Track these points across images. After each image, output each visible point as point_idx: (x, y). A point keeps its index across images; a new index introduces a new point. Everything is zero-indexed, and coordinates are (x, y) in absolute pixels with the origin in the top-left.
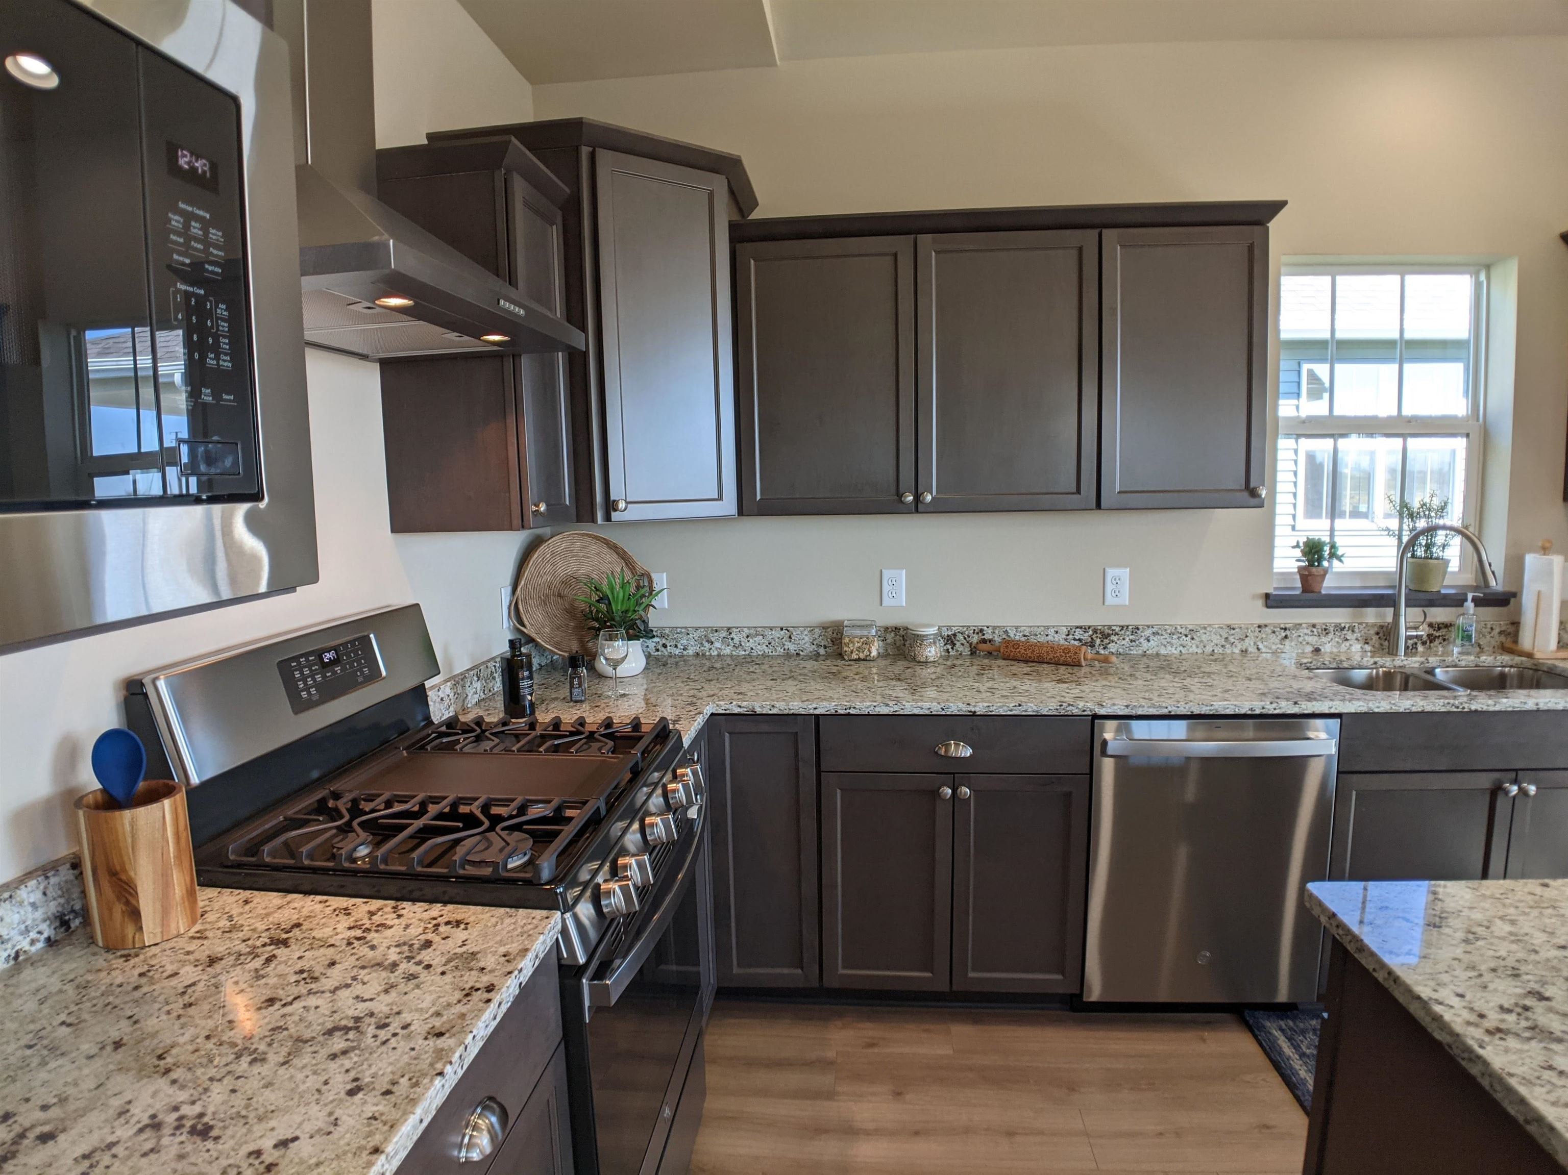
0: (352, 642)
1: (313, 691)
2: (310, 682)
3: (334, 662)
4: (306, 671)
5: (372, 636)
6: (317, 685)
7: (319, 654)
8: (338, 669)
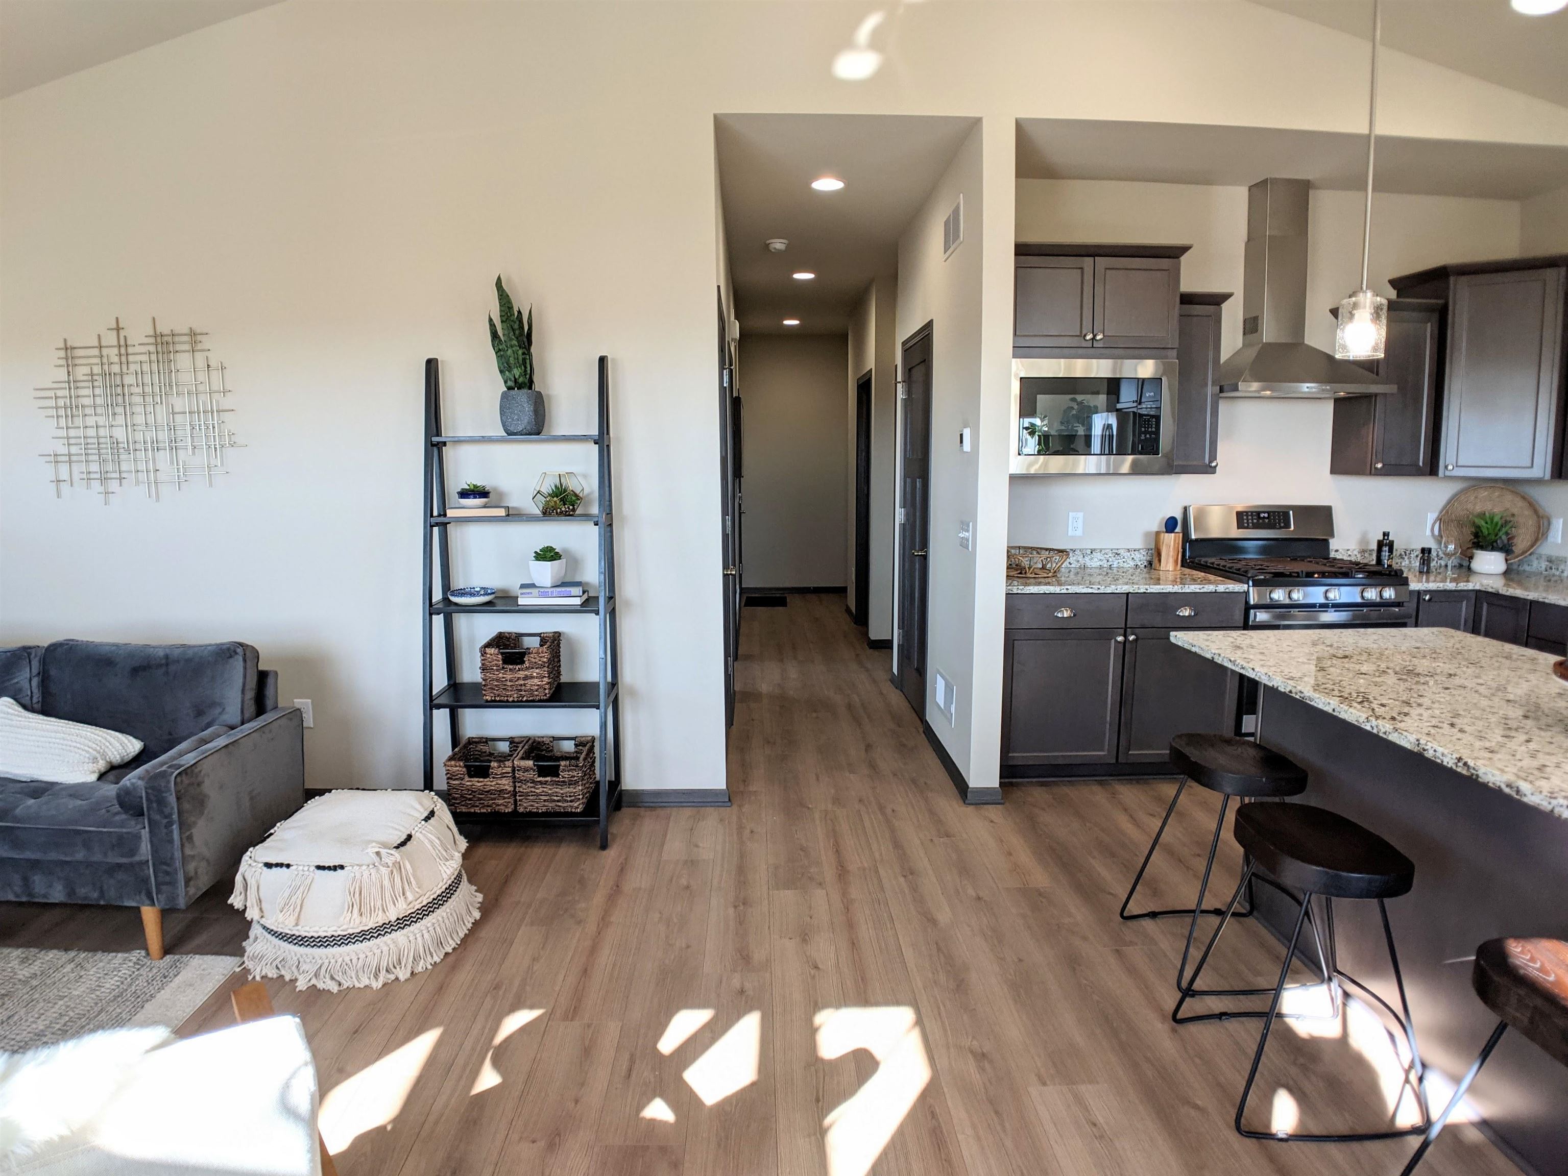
0: (1279, 512)
1: (1251, 525)
2: (1250, 521)
3: (1264, 517)
4: (1250, 517)
5: (1291, 512)
6: (1253, 523)
7: (1258, 513)
8: (1267, 521)
